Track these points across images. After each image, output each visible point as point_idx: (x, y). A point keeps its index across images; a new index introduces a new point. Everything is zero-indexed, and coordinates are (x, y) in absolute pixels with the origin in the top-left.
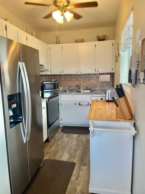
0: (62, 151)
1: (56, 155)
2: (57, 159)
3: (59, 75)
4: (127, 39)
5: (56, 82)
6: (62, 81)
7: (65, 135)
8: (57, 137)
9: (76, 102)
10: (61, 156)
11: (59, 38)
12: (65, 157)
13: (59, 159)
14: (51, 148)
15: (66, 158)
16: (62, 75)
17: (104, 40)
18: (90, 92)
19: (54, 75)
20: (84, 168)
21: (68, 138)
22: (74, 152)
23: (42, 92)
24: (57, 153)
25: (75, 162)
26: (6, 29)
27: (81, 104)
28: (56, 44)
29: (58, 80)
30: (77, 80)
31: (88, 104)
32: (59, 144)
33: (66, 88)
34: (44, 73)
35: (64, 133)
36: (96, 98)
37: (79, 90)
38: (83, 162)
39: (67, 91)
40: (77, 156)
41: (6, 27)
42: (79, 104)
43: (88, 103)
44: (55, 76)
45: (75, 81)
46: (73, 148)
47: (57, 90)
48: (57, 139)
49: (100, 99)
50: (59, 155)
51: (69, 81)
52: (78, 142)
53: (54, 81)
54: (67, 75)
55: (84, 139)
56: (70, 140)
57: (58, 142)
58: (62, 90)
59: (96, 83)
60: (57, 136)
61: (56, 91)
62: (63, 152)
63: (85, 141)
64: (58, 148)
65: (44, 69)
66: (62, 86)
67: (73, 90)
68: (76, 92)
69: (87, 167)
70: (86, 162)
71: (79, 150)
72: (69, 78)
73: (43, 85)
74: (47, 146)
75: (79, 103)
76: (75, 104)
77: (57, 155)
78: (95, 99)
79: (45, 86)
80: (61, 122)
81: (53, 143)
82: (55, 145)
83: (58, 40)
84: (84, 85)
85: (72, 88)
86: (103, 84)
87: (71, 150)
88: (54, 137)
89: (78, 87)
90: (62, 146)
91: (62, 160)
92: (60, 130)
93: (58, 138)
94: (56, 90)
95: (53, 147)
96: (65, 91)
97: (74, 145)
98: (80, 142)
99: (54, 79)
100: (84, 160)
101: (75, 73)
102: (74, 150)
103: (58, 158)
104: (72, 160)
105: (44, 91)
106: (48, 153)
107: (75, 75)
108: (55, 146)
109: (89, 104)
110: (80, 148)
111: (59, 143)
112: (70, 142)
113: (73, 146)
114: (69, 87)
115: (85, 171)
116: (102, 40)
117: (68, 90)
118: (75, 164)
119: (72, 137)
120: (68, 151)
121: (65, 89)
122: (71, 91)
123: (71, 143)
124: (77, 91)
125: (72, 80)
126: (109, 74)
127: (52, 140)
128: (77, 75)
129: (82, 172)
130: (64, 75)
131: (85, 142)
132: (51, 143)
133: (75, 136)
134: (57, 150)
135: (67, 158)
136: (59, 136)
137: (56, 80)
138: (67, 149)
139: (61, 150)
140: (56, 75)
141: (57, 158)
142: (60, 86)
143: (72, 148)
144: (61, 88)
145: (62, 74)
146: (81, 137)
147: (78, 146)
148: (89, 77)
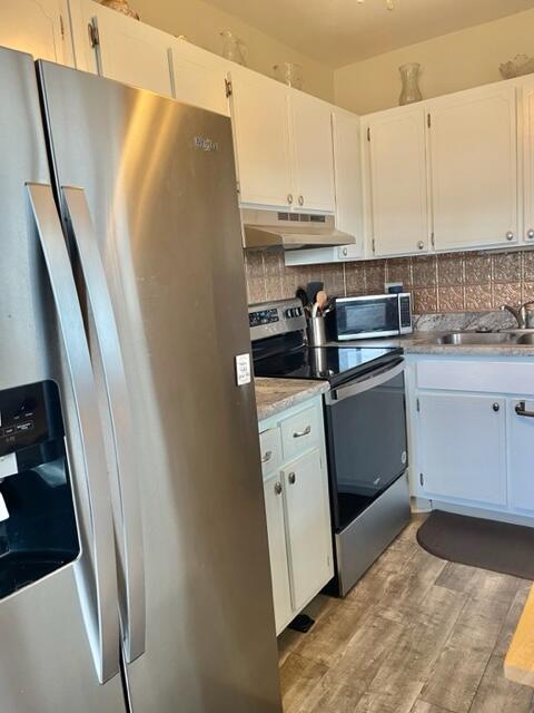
1: (363, 694)
3: (415, 260)
5: (400, 295)
6: (431, 286)
8: (389, 573)
9: (498, 399)
11: (417, 73)
14: (344, 637)
16: (430, 259)
19: (392, 262)
21: (443, 590)
23: (333, 344)
26: (95, 42)
27: (527, 409)
28: (400, 105)
29: (411, 282)
30: (515, 280)
32: (389, 624)
33: (454, 323)
34: (335, 256)
35: (431, 557)
37: (524, 330)
39: (457, 338)
41: (93, 32)
42: (520, 410)
44: (398, 264)
45: (499, 287)
46: (465, 669)
47: (404, 330)
48: (386, 585)
50: (373, 701)
51: (468, 283)
53: (391, 291)
54: (456, 256)
57: (386, 609)
58: (430, 333)
60: (389, 567)
61: (400, 336)
64: (382, 648)
65: (335, 234)
66: (430, 311)
67: (490, 332)
68: (504, 341)
72: (470, 270)
73: (333, 313)
74: (327, 620)
75: (516, 401)
76: (496, 409)
77: (362, 701)
79: (344, 316)
80: (418, 491)
81: (363, 610)
82: (369, 621)
83: (410, 86)
85: (483, 322)
87: (450, 679)
88: (374, 571)
89: (516, 314)
90: (403, 644)
92: (410, 533)
94: (396, 332)
95: (359, 633)
96: (447, 340)
97: (476, 650)
99: (391, 280)
101: (498, 243)
102: (468, 689)
105: (340, 337)
106: (322, 668)
107: (499, 254)
108: (365, 634)
111: (389, 615)
112: (453, 621)
113: (468, 651)
114: (467, 313)
117: (462, 331)
119: (468, 588)
120: (434, 687)
121: (449, 327)
122: (479, 337)
123: (457, 631)
124: (513, 335)
125: (484, 282)
127: (361, 590)
128: (514, 253)
130: (443, 257)
132: (348, 609)
133: (490, 583)
134: (370, 662)
136: (398, 569)
137: (401, 284)
139: (395, 665)
140: (402, 262)
142: (421, 314)
143: (456, 665)
144: (426, 324)
145: (429, 250)
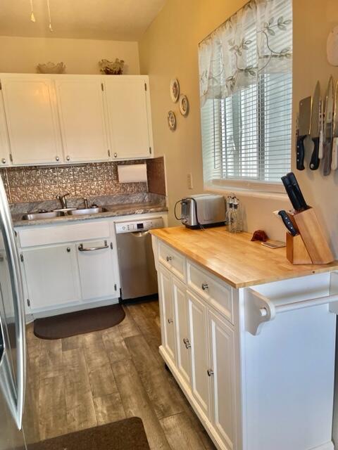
0: (76, 397)
1: (66, 414)
2: (77, 429)
4: (267, 56)
7: (57, 346)
9: (69, 245)
10: (84, 413)
12: (97, 412)
13: (83, 427)
15: (102, 413)
16: (2, 170)
17: (119, 73)
18: (99, 212)
20: (170, 421)
21: (69, 351)
22: (115, 386)
24: (66, 409)
25: (134, 415)
27: (84, 247)
31: (103, 245)
32: (53, 379)
35: (52, 341)
36: (125, 225)
38: (157, 407)
39: (30, 217)
40: (130, 397)
42: (81, 249)
43: (106, 242)
46: (104, 375)
48: (37, 364)
49: (136, 226)
50: (74, 413)
52: (108, 352)
55: (116, 340)
56: (79, 357)
57: (47, 374)
59: (110, 189)
62: (82, 399)
63: (123, 344)
64: (59, 391)
69: (176, 417)
70: (163, 403)
71: (123, 375)
72: (28, 177)
76: (69, 251)
77: (68, 416)
78: (124, 228)
82: (42, 384)
84: (76, 195)
86: (125, 190)
87: (101, 383)
90: (68, 383)
91: (96, 425)
92: (30, 335)
93: (37, 360)
96: (25, 218)
97: (103, 366)
98: (111, 353)
100: (156, 399)
101: (53, 162)
102: (112, 382)
103: (80, 423)
104: (123, 415)
108: (44, 390)
109: (109, 244)
110: (123, 370)
111: (51, 375)
112: (84, 361)
113: (100, 368)
114: (30, 203)
115: (178, 429)
116: (115, 74)
118: (138, 421)
119: (80, 345)
120: (96, 390)
121: (23, 211)
123: (89, 363)
125: (38, 184)
126: (143, 163)
129: (173, 436)
131: (126, 347)
133: (89, 338)
134: (58, 400)
135: (105, 412)
136: (38, 354)
138: (88, 386)
139: (72, 393)
141: (77, 425)
143: (99, 376)
145: (9, 164)
146: (107, 338)
147: (114, 365)
148: (87, 172)
